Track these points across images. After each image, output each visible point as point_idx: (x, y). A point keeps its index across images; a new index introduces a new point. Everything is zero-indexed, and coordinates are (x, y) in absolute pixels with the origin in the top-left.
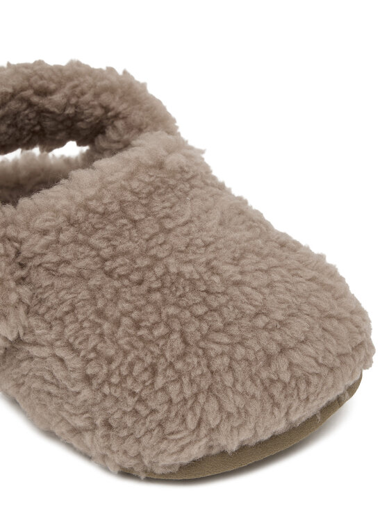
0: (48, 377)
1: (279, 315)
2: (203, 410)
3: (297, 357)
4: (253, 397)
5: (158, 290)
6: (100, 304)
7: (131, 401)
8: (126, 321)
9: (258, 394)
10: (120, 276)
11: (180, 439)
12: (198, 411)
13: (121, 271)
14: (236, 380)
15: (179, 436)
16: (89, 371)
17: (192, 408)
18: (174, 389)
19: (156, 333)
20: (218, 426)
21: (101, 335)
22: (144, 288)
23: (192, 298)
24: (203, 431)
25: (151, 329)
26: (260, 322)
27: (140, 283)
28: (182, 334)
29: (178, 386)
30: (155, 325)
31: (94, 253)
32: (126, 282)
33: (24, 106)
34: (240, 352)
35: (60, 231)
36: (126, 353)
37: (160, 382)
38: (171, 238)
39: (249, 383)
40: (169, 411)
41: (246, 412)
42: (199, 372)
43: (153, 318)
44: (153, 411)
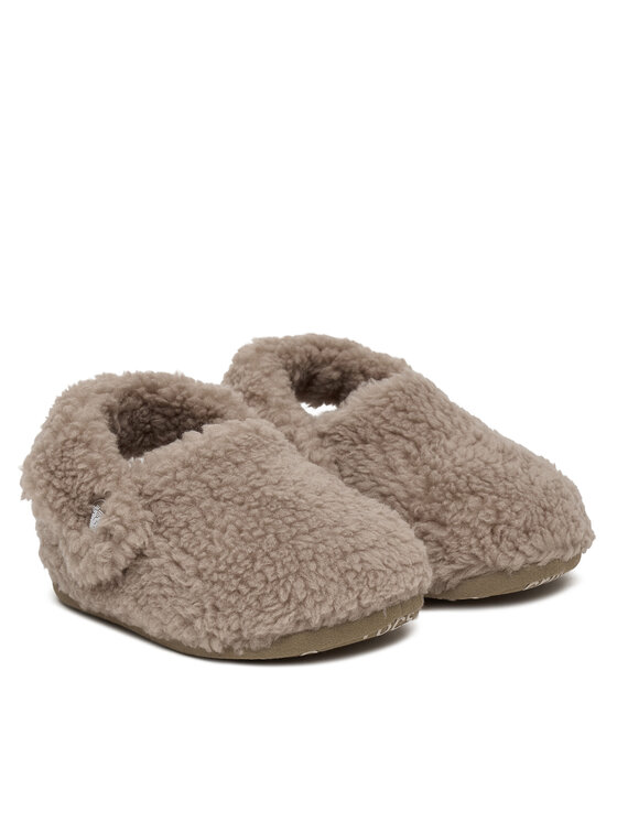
0: (165, 581)
1: (353, 528)
2: (292, 587)
3: (367, 556)
4: (332, 580)
5: (257, 507)
6: (210, 518)
7: (234, 582)
8: (231, 527)
9: (336, 578)
10: (225, 500)
11: (274, 611)
12: (289, 588)
13: (226, 496)
14: (318, 567)
15: (273, 608)
16: (201, 566)
17: (283, 586)
18: (269, 571)
19: (255, 534)
20: (305, 599)
21: (211, 540)
22: (245, 507)
23: (283, 512)
24: (293, 606)
25: (250, 532)
26: (338, 530)
27: (242, 504)
28: (276, 535)
29: (273, 568)
30: (254, 529)
31: (204, 485)
32: (230, 503)
33: (140, 402)
34: (322, 548)
35: (176, 471)
36: (230, 550)
37: (258, 565)
38: (267, 476)
39: (328, 569)
40: (265, 588)
41: (326, 592)
42: (289, 559)
43: (253, 525)
44: (253, 589)
